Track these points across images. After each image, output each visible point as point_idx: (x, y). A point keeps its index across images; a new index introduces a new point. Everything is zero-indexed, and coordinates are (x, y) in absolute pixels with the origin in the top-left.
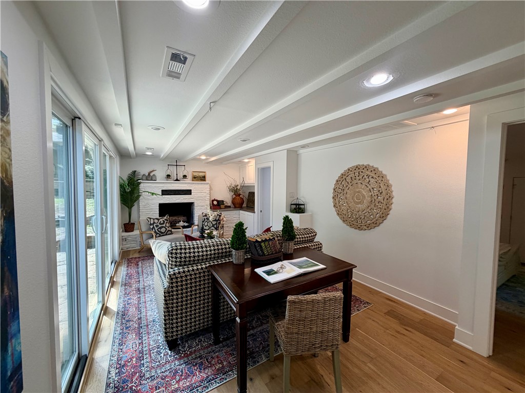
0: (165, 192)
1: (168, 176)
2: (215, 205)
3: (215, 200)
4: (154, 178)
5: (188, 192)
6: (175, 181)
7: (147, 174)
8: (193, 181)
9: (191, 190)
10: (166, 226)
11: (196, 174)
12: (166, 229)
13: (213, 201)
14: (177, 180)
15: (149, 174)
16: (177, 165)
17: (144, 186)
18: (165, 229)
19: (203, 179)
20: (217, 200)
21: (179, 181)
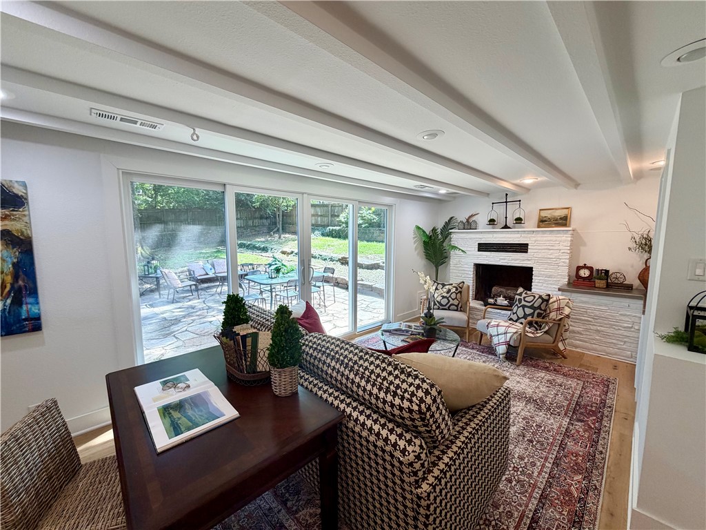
0: (483, 247)
1: (492, 222)
2: (584, 278)
3: (585, 267)
4: (473, 226)
5: (522, 248)
6: (503, 228)
7: (465, 221)
8: (539, 227)
9: (527, 244)
10: (450, 296)
11: (544, 214)
12: (449, 301)
13: (579, 268)
14: (506, 227)
15: (468, 221)
16: (506, 202)
17: (459, 238)
18: (447, 301)
19: (563, 221)
20: (591, 269)
21: (509, 228)
